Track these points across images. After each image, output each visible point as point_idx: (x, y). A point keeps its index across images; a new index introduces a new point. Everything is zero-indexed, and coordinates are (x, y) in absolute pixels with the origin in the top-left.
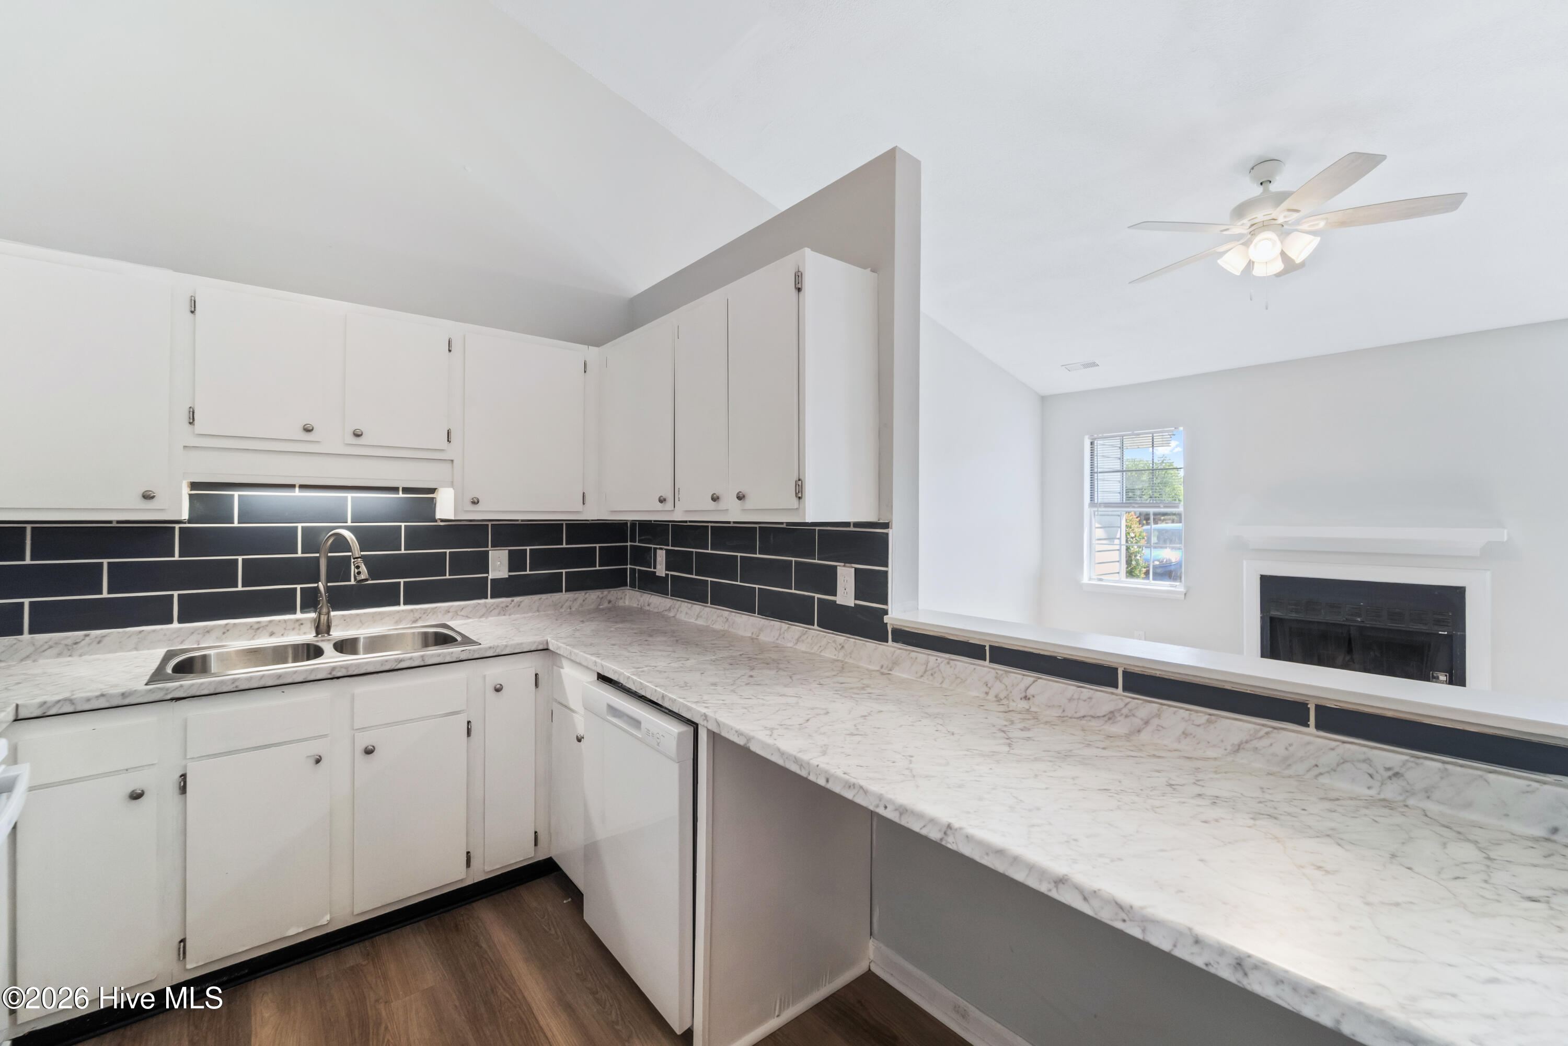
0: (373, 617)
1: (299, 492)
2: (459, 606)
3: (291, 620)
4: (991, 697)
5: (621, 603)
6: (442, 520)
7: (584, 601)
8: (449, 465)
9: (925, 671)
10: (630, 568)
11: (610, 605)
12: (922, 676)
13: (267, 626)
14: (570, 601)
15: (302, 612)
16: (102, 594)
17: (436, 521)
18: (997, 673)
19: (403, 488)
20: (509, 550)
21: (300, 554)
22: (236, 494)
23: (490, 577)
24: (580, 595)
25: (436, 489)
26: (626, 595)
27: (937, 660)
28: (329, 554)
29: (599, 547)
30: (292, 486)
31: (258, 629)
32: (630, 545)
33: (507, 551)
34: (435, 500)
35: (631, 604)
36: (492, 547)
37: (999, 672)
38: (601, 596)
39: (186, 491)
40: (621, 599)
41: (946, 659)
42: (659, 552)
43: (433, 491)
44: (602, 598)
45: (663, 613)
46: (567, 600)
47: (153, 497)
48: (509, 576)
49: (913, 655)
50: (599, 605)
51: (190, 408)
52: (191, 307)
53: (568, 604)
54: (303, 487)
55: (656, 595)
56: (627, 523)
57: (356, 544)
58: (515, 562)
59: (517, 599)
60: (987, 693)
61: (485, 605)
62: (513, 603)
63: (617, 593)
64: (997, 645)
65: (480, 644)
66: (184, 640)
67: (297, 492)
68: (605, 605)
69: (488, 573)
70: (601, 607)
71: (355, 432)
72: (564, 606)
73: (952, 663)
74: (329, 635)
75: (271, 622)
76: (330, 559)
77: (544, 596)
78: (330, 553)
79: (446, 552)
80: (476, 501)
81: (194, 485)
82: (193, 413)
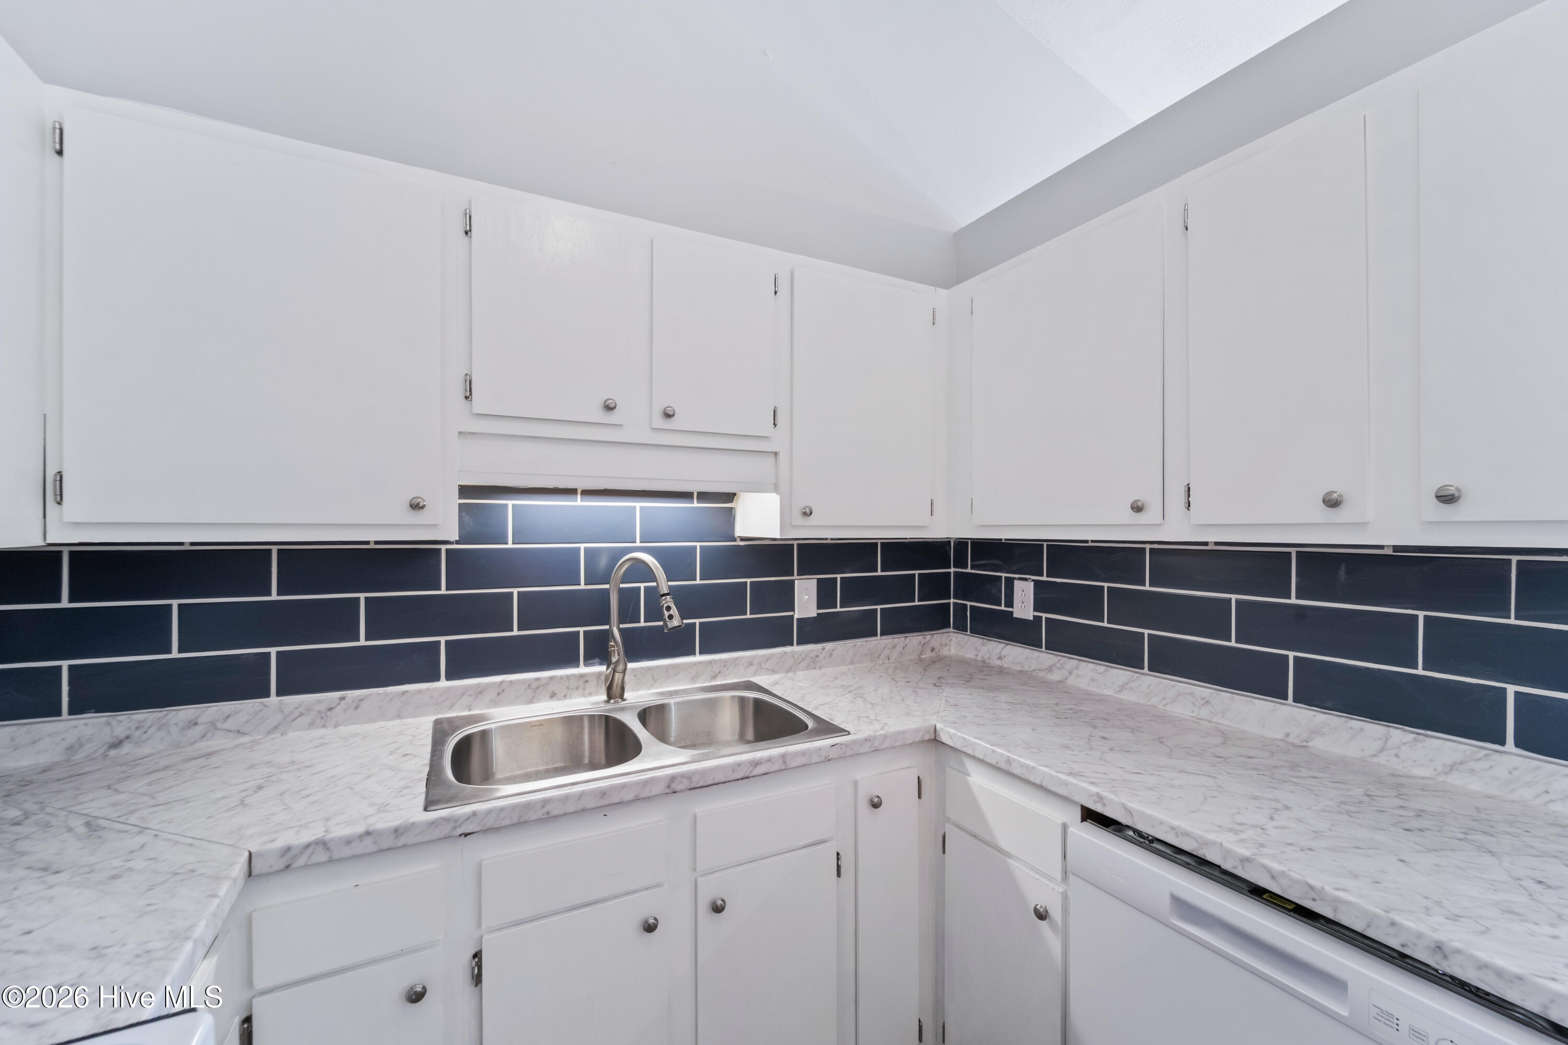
0: (667, 671)
1: (581, 501)
2: (763, 656)
3: (573, 676)
5: (945, 652)
6: (742, 539)
7: (904, 648)
8: (771, 459)
10: (953, 603)
11: (933, 654)
13: (547, 684)
14: (889, 649)
15: (586, 665)
16: (359, 641)
17: (735, 540)
19: (698, 493)
20: (818, 579)
21: (582, 586)
22: (510, 503)
23: (796, 616)
24: (898, 640)
25: (734, 494)
26: (951, 640)
28: (622, 586)
29: (919, 574)
30: (571, 492)
31: (537, 688)
32: (955, 573)
33: (816, 580)
34: (733, 510)
35: (961, 653)
36: (798, 575)
38: (923, 642)
39: (455, 501)
40: (946, 645)
42: (1018, 585)
43: (730, 497)
44: (924, 644)
45: (1034, 673)
46: (885, 648)
47: (423, 507)
48: (818, 614)
50: (921, 654)
51: (466, 375)
52: (466, 224)
53: (886, 652)
54: (587, 493)
55: (1016, 646)
56: (949, 542)
57: (661, 572)
58: (825, 595)
59: (829, 646)
61: (793, 654)
62: (824, 652)
63: (941, 638)
65: (849, 733)
66: (453, 704)
67: (579, 502)
68: (928, 655)
69: (793, 610)
70: (923, 656)
71: (666, 411)
72: (881, 657)
74: (624, 700)
75: (552, 678)
76: (621, 592)
77: (858, 642)
78: (622, 583)
79: (746, 582)
80: (808, 512)
81: (465, 491)
82: (470, 382)
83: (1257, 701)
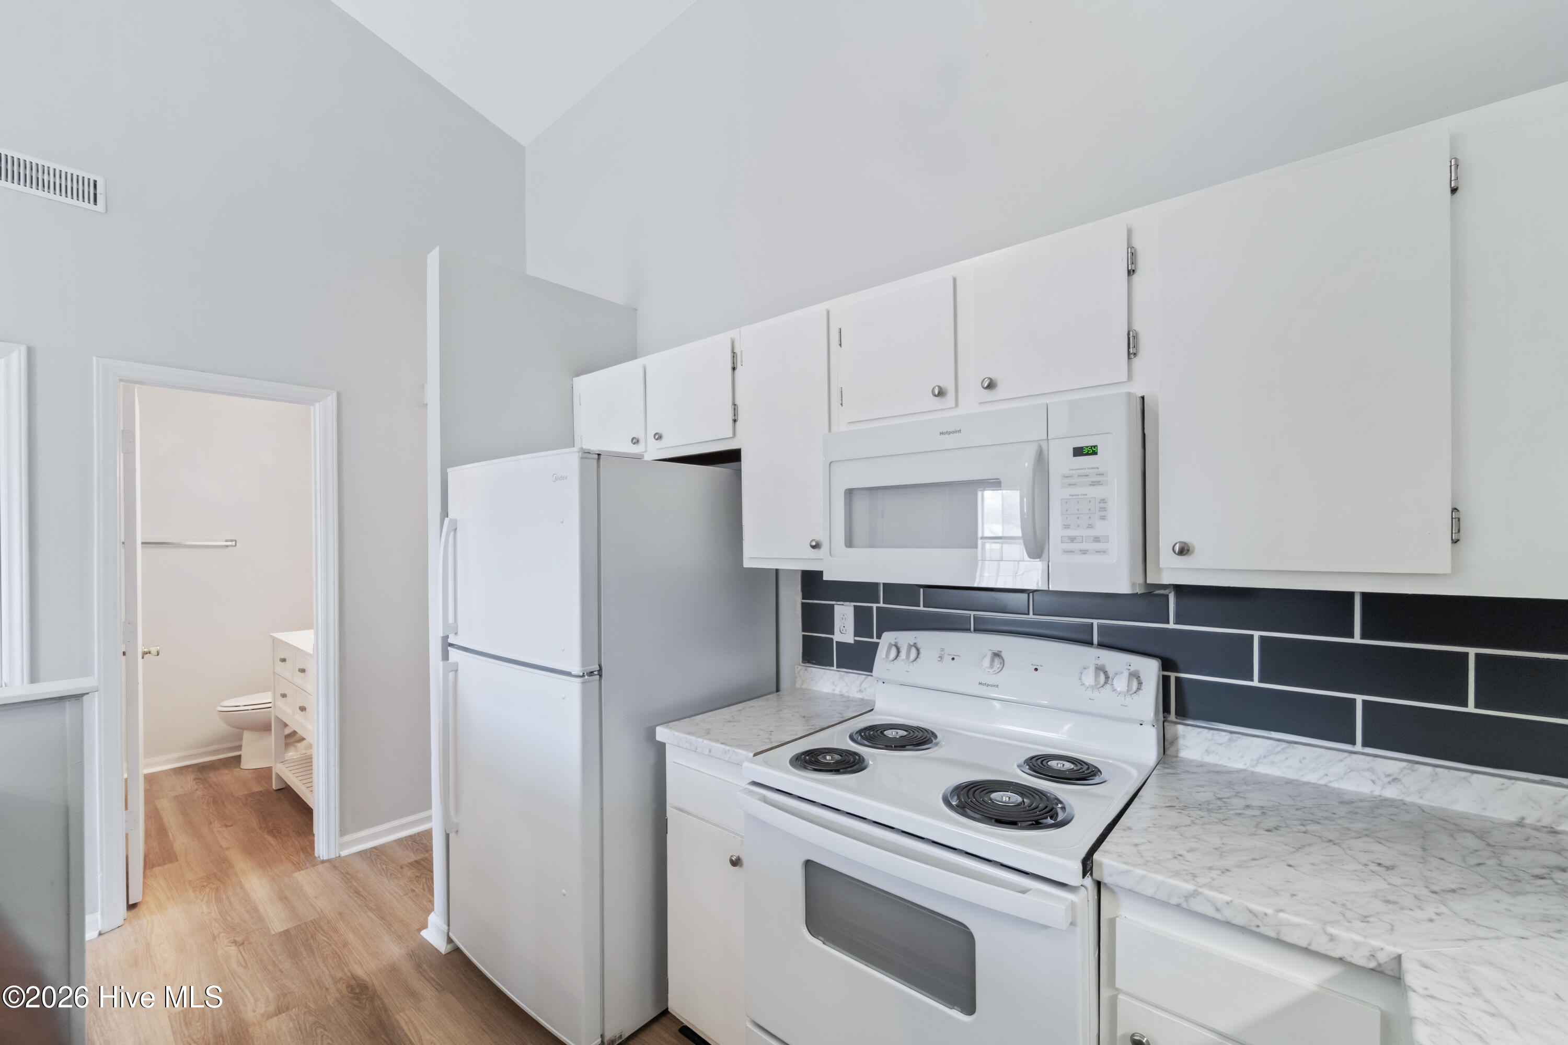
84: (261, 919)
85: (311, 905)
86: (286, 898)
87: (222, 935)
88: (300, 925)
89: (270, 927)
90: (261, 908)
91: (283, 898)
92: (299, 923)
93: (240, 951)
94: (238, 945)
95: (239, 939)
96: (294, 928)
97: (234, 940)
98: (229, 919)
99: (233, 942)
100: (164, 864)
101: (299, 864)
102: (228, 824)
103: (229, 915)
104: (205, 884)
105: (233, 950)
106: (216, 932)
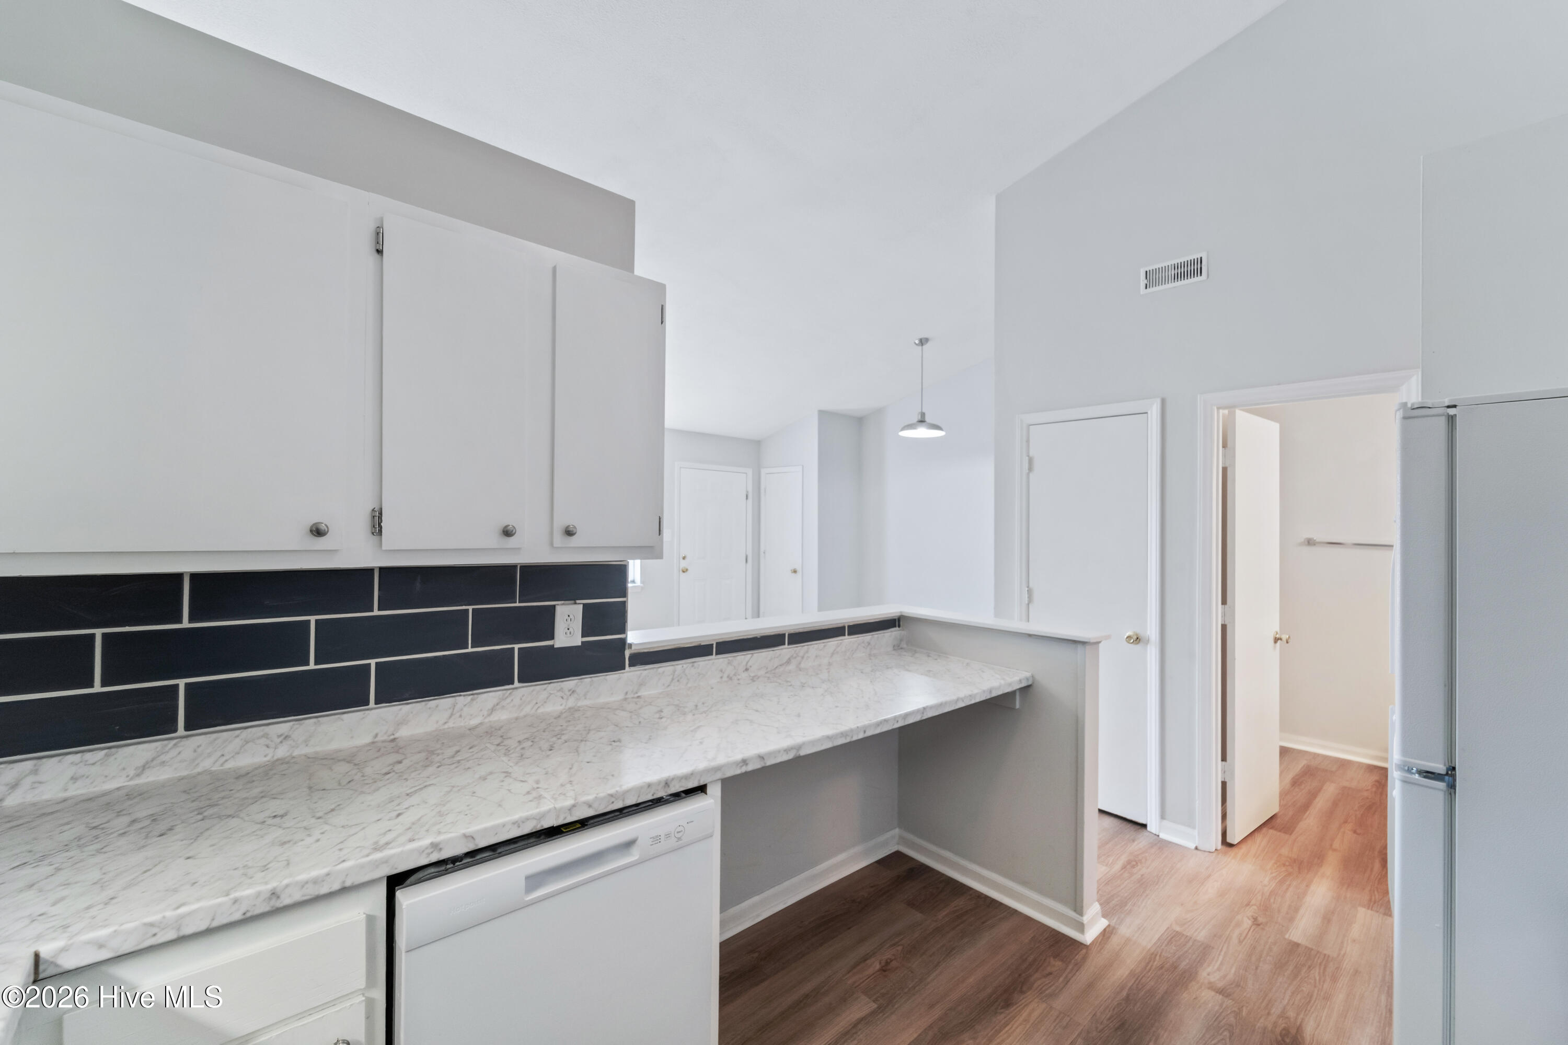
4: (725, 678)
9: (673, 679)
12: (669, 686)
18: (729, 660)
27: (683, 667)
37: (730, 658)
41: (691, 663)
49: (661, 670)
60: (721, 677)
64: (721, 641)
73: (696, 664)
83: (345, 716)
84: (1291, 919)
85: (1342, 943)
86: (1329, 921)
87: (1255, 907)
88: (1312, 949)
89: (1290, 930)
90: (1302, 911)
91: (1326, 919)
92: (1314, 948)
93: (1251, 928)
94: (1255, 922)
95: (1261, 920)
96: (1306, 947)
97: (1257, 917)
98: (1272, 900)
99: (1254, 918)
100: (1280, 831)
101: (1375, 903)
102: (1358, 831)
103: (1275, 899)
104: (1287, 864)
105: (1247, 923)
106: (1253, 902)
